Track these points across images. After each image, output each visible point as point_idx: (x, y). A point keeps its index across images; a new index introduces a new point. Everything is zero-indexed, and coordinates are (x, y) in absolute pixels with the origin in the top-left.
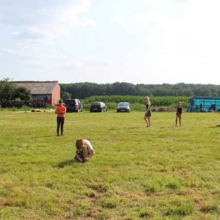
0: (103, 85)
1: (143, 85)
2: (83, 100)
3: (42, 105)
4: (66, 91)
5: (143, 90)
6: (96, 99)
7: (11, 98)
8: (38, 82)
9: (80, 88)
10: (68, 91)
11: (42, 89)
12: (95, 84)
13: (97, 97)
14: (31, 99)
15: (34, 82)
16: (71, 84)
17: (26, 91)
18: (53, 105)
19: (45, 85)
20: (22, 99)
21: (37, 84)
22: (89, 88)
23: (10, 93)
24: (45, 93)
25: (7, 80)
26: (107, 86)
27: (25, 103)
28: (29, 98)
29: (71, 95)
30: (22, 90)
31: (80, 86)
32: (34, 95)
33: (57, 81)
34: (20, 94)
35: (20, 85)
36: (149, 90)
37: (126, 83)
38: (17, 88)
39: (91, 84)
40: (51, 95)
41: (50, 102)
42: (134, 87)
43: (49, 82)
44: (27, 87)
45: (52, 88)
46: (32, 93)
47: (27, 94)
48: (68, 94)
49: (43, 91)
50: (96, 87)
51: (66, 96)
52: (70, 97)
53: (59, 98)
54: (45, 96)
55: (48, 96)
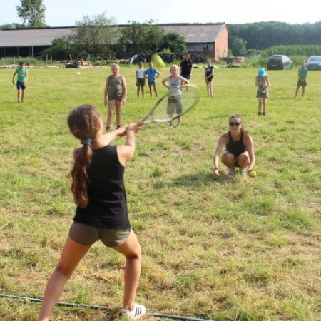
0: (299, 25)
2: (261, 52)
3: (202, 59)
4: (238, 37)
7: (157, 49)
8: (195, 24)
9: (260, 31)
10: (242, 37)
11: (202, 35)
12: (284, 25)
14: (186, 50)
15: (190, 24)
16: (247, 24)
17: (179, 39)
18: (216, 59)
19: (206, 28)
20: (172, 50)
21: (193, 28)
23: (156, 42)
24: (206, 41)
25: (150, 22)
26: (306, 27)
27: (177, 55)
28: (183, 49)
29: (246, 42)
30: (173, 37)
31: (261, 28)
32: (189, 44)
33: (224, 23)
34: (170, 42)
35: (168, 30)
38: (165, 34)
39: (278, 24)
40: (214, 43)
41: (212, 54)
43: (211, 24)
44: (180, 32)
45: (216, 34)
46: (187, 40)
47: (180, 42)
48: (241, 40)
49: (202, 37)
50: (286, 29)
51: (238, 44)
52: (245, 46)
53: (226, 48)
54: (205, 46)
55: (209, 45)
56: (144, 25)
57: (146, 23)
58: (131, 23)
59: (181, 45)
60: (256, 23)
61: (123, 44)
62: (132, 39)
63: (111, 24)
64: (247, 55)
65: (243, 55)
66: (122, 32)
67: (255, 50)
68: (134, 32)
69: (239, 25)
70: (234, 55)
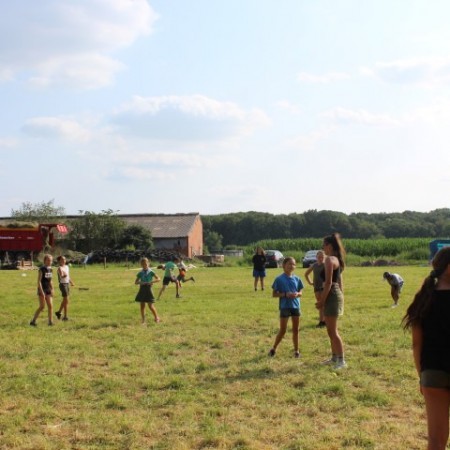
0: (285, 216)
1: (365, 214)
2: (246, 248)
4: (212, 230)
5: (364, 224)
6: (268, 245)
9: (238, 223)
10: (216, 230)
11: (171, 228)
12: (267, 215)
13: (270, 241)
14: (153, 246)
15: (155, 215)
16: (222, 215)
17: (144, 233)
18: (190, 257)
19: (175, 220)
20: (137, 246)
21: (161, 220)
22: (257, 223)
23: (115, 236)
24: (176, 236)
25: (108, 213)
26: (293, 218)
27: (144, 253)
28: (149, 245)
29: (221, 237)
30: (136, 231)
31: (239, 220)
32: (156, 240)
33: (197, 214)
34: (132, 237)
35: (130, 223)
36: (376, 224)
37: (330, 212)
38: (126, 227)
39: (260, 215)
40: (186, 238)
41: (186, 251)
42: (347, 220)
43: (182, 215)
44: (145, 224)
45: (189, 227)
46: (154, 235)
47: (145, 237)
48: (215, 235)
49: (172, 232)
50: (270, 220)
51: (212, 239)
52: (220, 241)
53: (201, 244)
54: (176, 242)
55: (181, 241)
56: (100, 216)
57: (103, 213)
58: (83, 214)
59: (147, 240)
60: (232, 214)
61: (73, 239)
62: (86, 232)
63: (59, 215)
64: (227, 252)
65: (221, 253)
66: (72, 224)
67: (235, 246)
68: (88, 225)
69: (211, 217)
70: (211, 252)
